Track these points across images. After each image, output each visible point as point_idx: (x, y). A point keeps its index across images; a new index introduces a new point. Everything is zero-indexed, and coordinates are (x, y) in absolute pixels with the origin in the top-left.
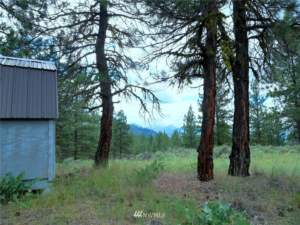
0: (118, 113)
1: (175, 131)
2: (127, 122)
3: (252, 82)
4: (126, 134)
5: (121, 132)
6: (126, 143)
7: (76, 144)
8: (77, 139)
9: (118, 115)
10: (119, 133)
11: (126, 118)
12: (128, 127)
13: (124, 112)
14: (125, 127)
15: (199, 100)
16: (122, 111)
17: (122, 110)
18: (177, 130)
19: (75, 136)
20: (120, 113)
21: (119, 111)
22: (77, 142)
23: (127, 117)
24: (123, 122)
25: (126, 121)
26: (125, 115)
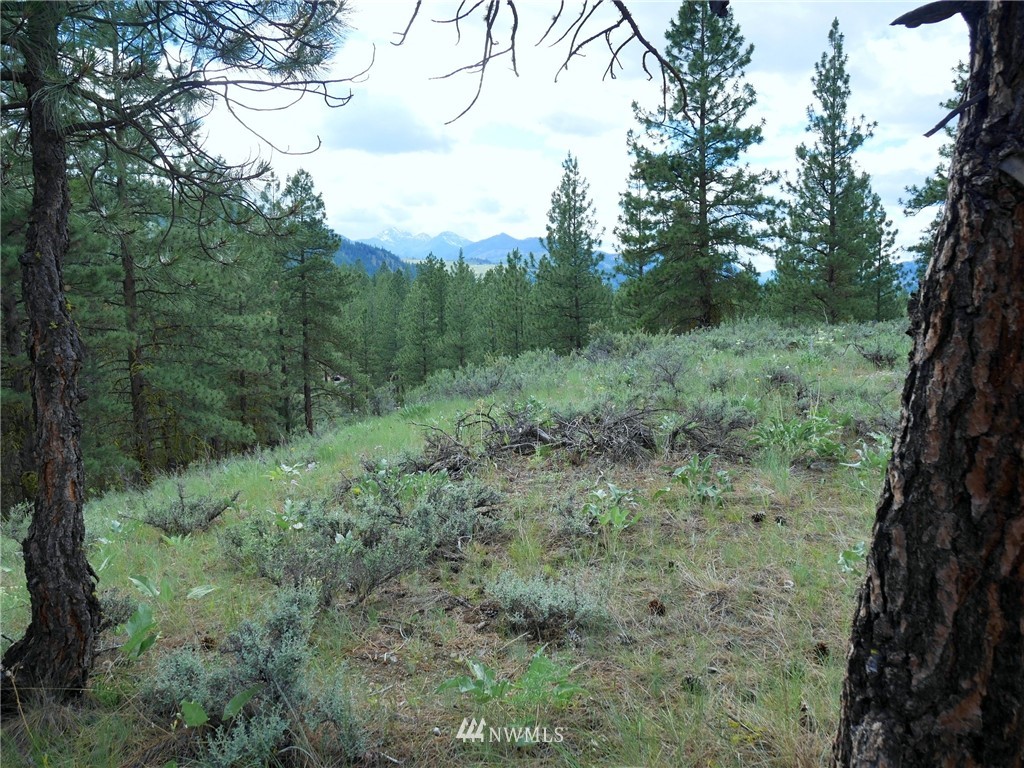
0: (290, 184)
1: (512, 256)
2: (324, 221)
3: (824, 66)
4: (325, 266)
5: (302, 261)
6: (328, 302)
7: (131, 316)
8: (135, 294)
9: (289, 191)
10: (295, 264)
11: (321, 205)
12: (331, 242)
13: (314, 180)
14: (321, 239)
15: (631, 131)
16: (303, 173)
17: (306, 171)
18: (521, 252)
19: (124, 282)
20: (296, 181)
21: (292, 176)
22: (134, 307)
23: (323, 198)
24: (308, 220)
25: (324, 215)
26: (315, 192)
